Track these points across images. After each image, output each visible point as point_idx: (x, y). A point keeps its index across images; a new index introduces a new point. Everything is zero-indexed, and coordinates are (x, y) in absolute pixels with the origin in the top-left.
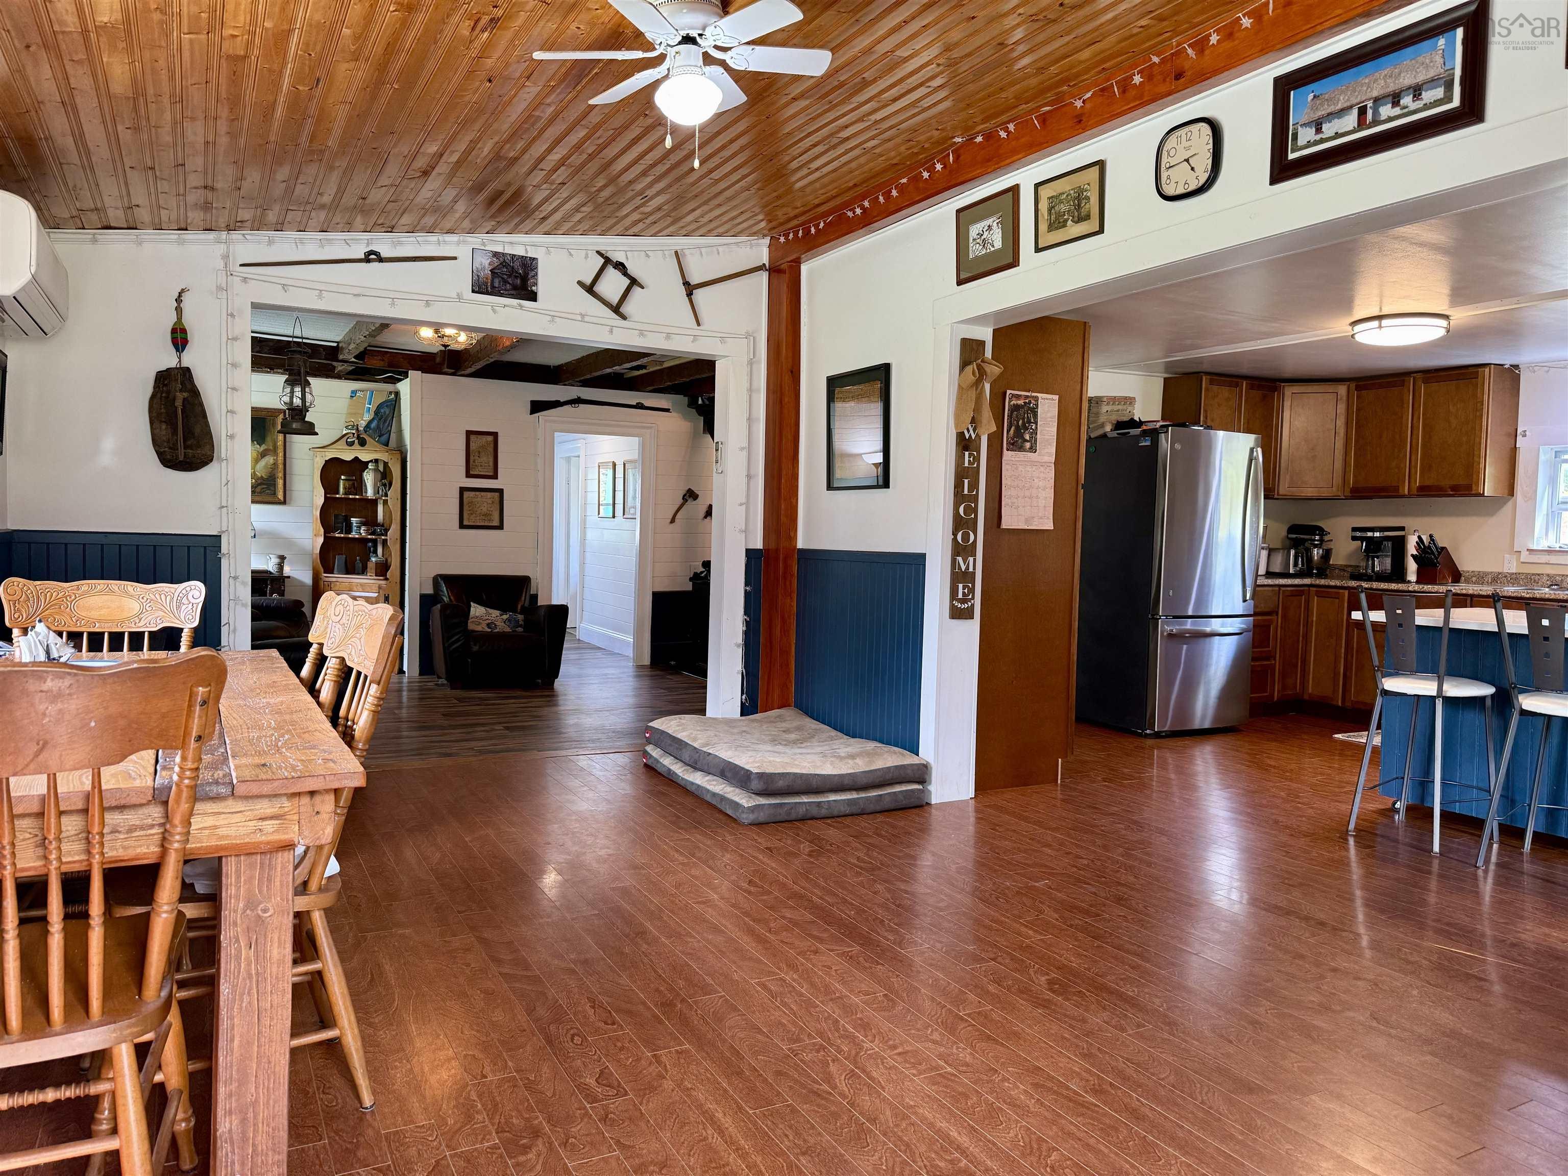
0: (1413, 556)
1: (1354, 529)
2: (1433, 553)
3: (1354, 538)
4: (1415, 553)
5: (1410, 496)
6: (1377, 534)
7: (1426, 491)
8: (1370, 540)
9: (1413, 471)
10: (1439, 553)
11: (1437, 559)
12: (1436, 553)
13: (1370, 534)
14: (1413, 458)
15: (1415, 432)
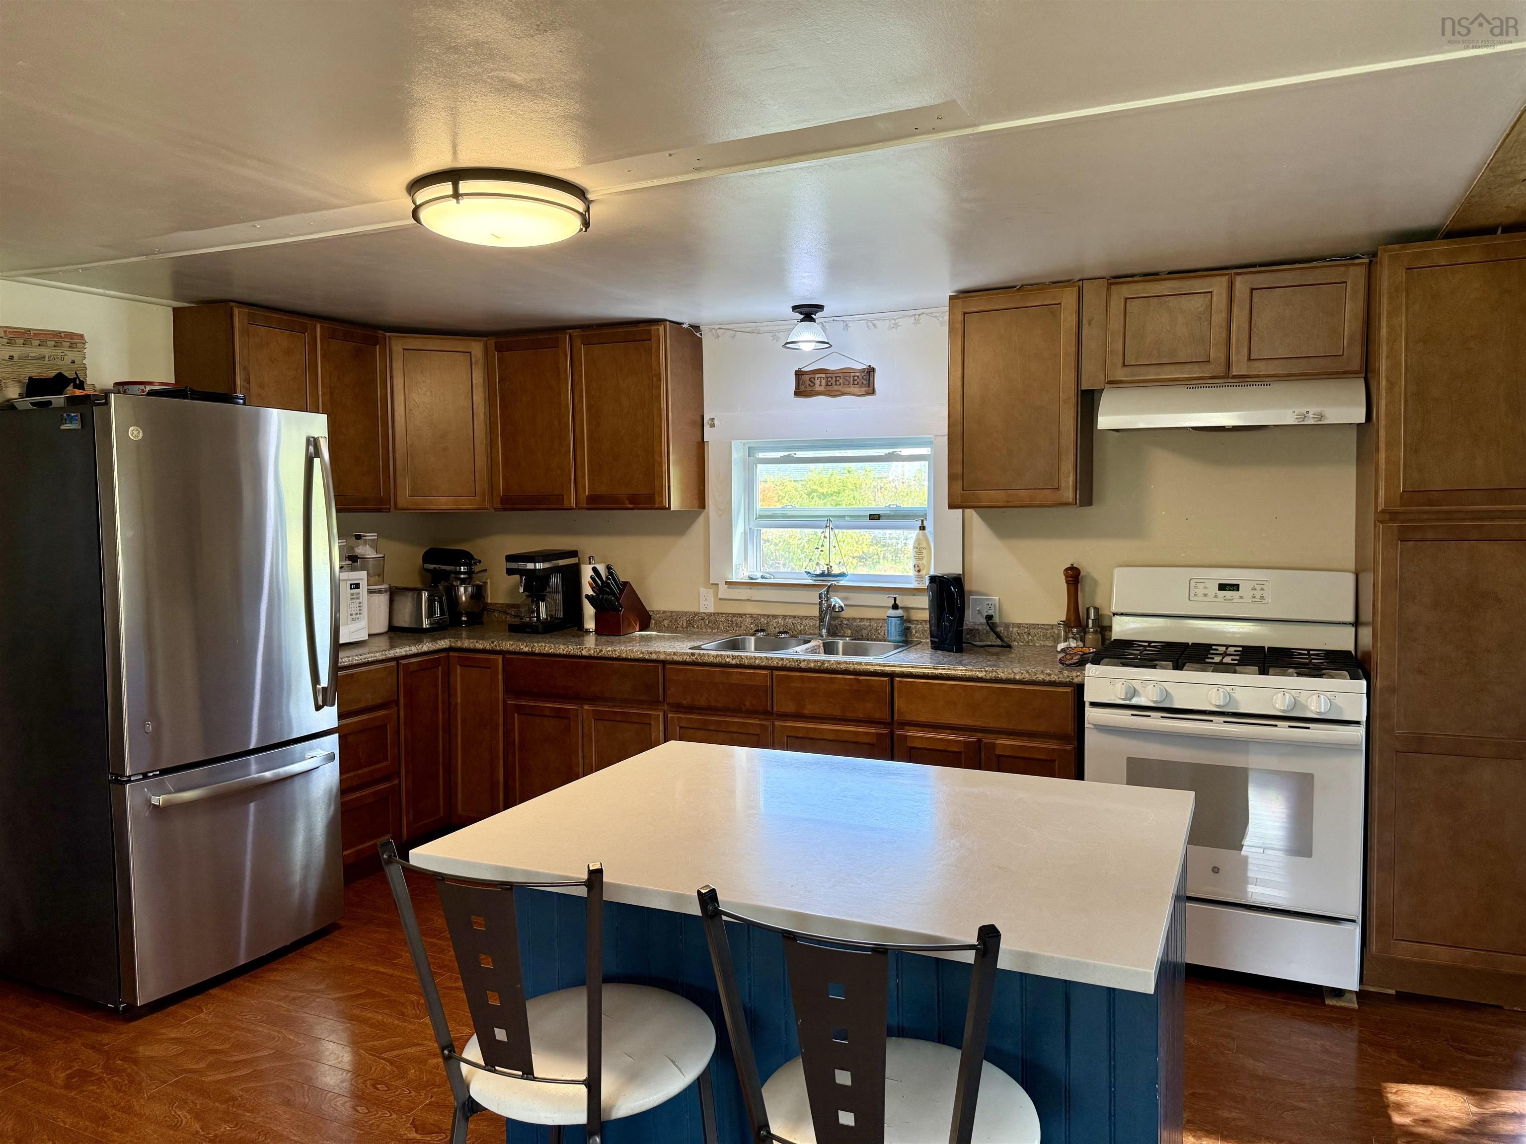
0: (587, 597)
1: (510, 558)
2: (613, 593)
3: (510, 572)
4: (590, 592)
5: (578, 508)
6: (539, 566)
7: (596, 502)
8: (530, 575)
9: (579, 473)
10: (622, 591)
11: (618, 599)
12: (616, 591)
13: (530, 566)
14: (578, 453)
15: (578, 417)
